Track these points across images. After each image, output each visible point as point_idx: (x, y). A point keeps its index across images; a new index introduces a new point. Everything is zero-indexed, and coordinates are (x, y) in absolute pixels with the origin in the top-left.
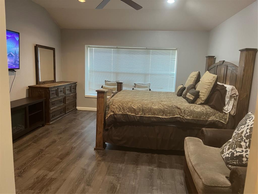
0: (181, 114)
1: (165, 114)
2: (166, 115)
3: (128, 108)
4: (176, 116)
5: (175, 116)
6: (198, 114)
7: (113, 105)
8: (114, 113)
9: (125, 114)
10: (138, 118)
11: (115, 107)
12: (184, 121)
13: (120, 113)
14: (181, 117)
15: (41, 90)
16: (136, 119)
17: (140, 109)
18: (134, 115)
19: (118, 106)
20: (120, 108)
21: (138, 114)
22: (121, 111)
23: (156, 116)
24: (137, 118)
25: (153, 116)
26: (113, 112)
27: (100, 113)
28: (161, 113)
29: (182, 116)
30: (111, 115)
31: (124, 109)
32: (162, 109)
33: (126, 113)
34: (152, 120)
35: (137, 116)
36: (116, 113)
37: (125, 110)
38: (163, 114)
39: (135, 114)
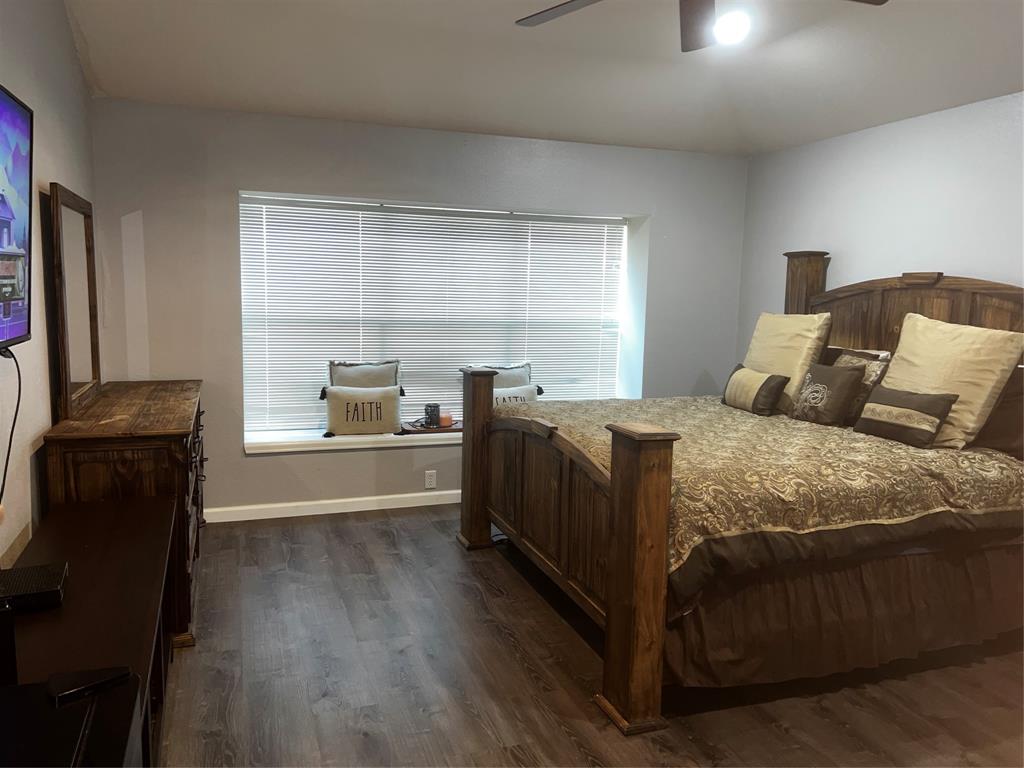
0: (951, 500)
1: (896, 507)
2: (901, 511)
3: (760, 505)
4: (938, 510)
5: (931, 511)
6: (997, 488)
7: (691, 498)
8: (708, 533)
9: (754, 534)
10: (810, 544)
11: (700, 505)
12: (969, 526)
13: (735, 531)
14: (953, 510)
15: (128, 455)
16: (801, 549)
17: (807, 501)
18: (789, 529)
19: (715, 498)
20: (729, 510)
21: (804, 525)
22: (736, 524)
23: (867, 522)
24: (803, 545)
25: (858, 523)
26: (703, 530)
27: (652, 547)
28: (885, 506)
29: (956, 507)
30: (696, 547)
31: (744, 511)
32: (887, 487)
33: (757, 530)
34: (858, 540)
35: (802, 532)
36: (717, 536)
37: (750, 513)
38: (891, 511)
39: (795, 526)
